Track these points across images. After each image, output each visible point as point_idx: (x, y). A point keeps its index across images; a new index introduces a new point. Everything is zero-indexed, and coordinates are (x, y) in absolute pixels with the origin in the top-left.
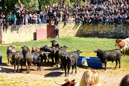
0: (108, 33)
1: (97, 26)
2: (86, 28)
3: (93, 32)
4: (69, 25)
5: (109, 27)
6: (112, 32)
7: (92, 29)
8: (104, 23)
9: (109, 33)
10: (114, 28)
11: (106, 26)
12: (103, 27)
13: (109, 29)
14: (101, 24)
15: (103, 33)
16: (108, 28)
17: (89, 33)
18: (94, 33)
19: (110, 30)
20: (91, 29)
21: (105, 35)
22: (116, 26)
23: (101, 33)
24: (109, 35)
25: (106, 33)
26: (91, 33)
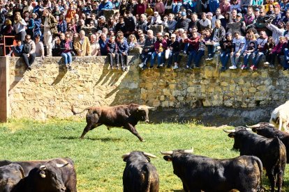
0: (244, 105)
1: (198, 74)
2: (150, 85)
3: (182, 98)
4: (79, 72)
5: (246, 79)
6: (258, 99)
7: (177, 88)
8: (225, 63)
9: (248, 104)
10: (267, 82)
11: (234, 75)
12: (223, 79)
13: (244, 89)
14: (214, 66)
15: (224, 106)
16: (242, 82)
17: (165, 104)
18: (187, 105)
19: (253, 90)
20: (172, 86)
21: (230, 114)
22: (274, 77)
23: (215, 103)
24: (245, 114)
25: (234, 103)
26: (172, 104)
